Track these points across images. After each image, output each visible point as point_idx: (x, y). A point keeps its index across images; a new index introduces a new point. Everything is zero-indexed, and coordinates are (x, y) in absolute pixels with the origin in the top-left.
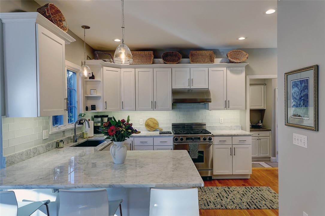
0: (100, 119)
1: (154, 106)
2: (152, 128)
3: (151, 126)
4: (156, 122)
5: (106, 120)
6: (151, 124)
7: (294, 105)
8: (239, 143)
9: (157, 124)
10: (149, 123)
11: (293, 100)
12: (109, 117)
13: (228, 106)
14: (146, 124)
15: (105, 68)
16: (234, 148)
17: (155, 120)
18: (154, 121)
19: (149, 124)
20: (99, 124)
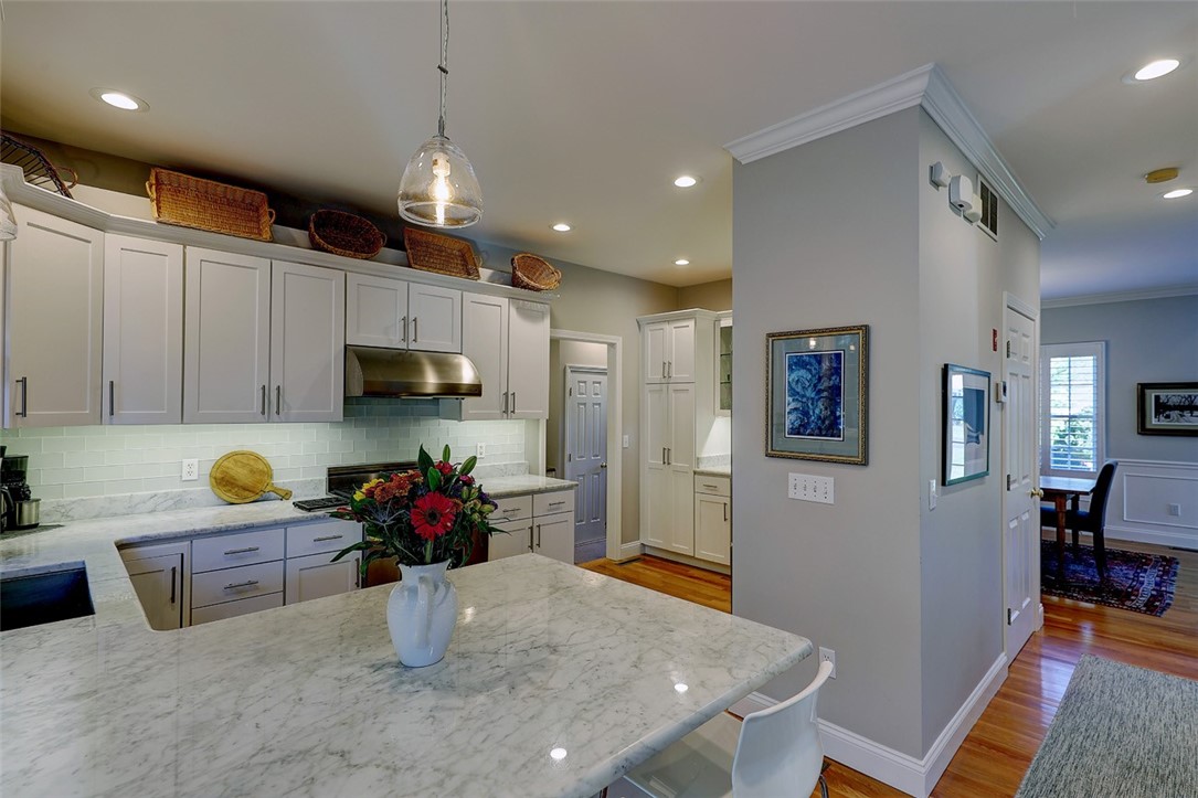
1: (271, 406)
2: (245, 489)
3: (240, 483)
4: (261, 467)
6: (241, 474)
7: (796, 409)
8: (549, 510)
9: (267, 473)
10: (232, 473)
11: (791, 399)
13: (511, 409)
14: (219, 475)
16: (539, 526)
17: (258, 458)
18: (252, 463)
19: (232, 477)
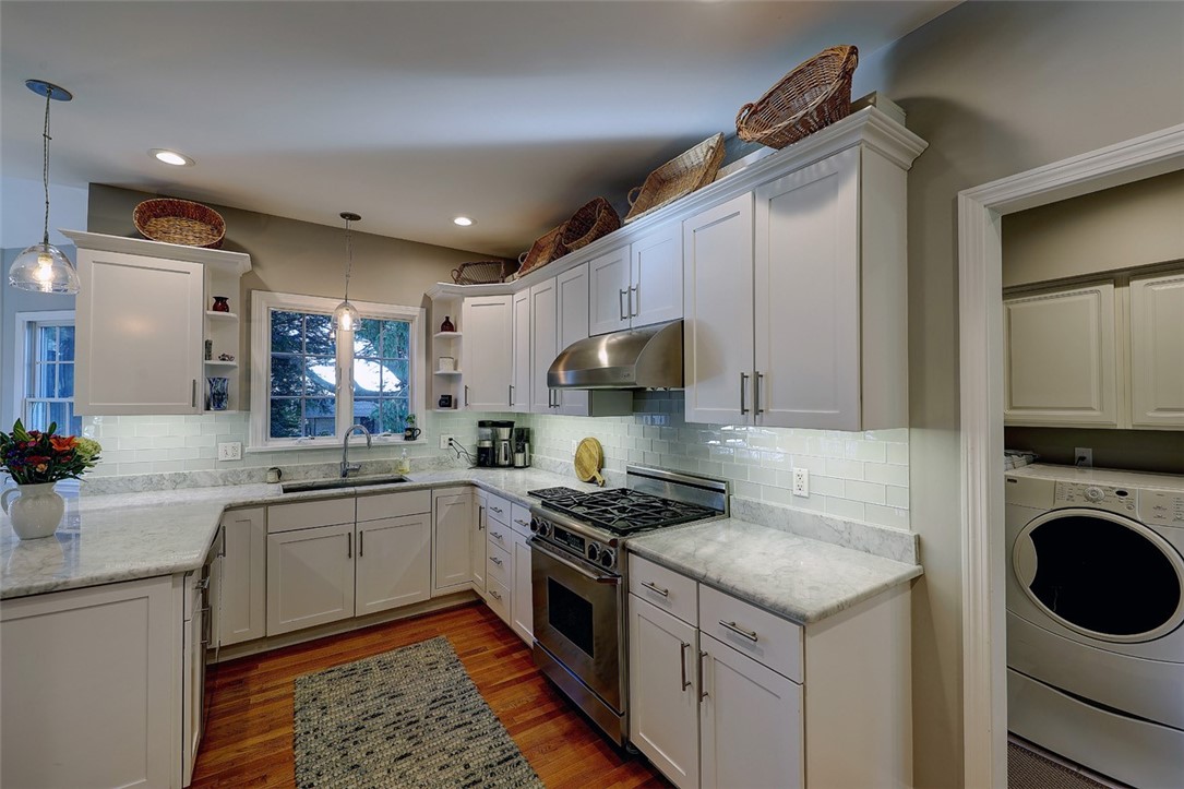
0: (488, 431)
2: (585, 470)
3: (585, 465)
4: (595, 453)
5: (505, 433)
6: (586, 458)
8: (729, 636)
9: (596, 459)
10: (583, 455)
12: (516, 426)
14: (577, 456)
15: (468, 301)
17: (594, 446)
18: (591, 449)
19: (582, 458)
20: (487, 444)
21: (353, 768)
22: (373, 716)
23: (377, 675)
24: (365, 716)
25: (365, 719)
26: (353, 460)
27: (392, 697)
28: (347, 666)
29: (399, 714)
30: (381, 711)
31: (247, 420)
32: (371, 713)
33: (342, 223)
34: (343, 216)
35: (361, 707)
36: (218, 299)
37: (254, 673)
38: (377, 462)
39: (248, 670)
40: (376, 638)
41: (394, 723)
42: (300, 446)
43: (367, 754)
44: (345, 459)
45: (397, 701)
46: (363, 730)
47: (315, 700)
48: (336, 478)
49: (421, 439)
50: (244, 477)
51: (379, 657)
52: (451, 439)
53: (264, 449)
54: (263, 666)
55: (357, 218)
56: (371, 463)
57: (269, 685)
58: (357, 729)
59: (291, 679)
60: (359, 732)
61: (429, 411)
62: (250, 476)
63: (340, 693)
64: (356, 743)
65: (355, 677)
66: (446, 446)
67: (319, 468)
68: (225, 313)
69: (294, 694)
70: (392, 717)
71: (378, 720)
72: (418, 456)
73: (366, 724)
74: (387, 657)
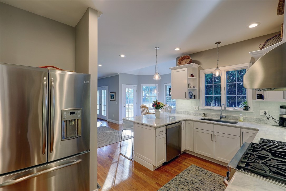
0: (285, 110)
20: (285, 116)
21: (177, 188)
22: (193, 183)
23: (206, 176)
24: (192, 181)
25: (191, 182)
26: (224, 114)
27: (201, 183)
28: (203, 169)
29: (197, 188)
30: (195, 183)
31: (199, 101)
32: (193, 182)
33: (216, 46)
34: (216, 43)
35: (193, 179)
36: (192, 74)
37: (189, 158)
38: (233, 116)
39: (189, 157)
40: (219, 168)
41: (194, 188)
42: (212, 109)
43: (182, 188)
44: (221, 113)
45: (201, 185)
46: (188, 184)
47: (189, 170)
48: (219, 119)
49: (250, 110)
50: (199, 114)
51: (212, 173)
52: (265, 112)
53: (203, 108)
54: (192, 158)
55: (220, 42)
56: (231, 116)
57: (188, 162)
58: (187, 182)
59: (191, 163)
60: (186, 183)
61: (254, 100)
62: (200, 114)
63: (194, 173)
64: (183, 184)
65: (201, 173)
66: (263, 114)
67: (215, 115)
68: (193, 77)
69: (189, 167)
70: (195, 187)
71: (192, 184)
72: (248, 116)
73: (190, 183)
74: (214, 174)
